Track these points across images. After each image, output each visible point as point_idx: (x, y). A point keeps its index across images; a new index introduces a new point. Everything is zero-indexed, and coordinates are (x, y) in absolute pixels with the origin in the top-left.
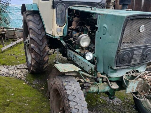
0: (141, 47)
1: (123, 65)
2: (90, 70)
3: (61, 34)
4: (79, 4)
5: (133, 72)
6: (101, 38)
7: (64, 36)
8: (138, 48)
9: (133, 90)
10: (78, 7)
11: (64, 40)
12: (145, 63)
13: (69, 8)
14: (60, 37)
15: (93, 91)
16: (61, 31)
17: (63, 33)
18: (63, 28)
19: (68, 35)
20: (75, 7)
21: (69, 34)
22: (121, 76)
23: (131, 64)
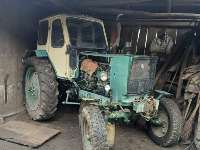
0: (143, 79)
1: (132, 93)
2: (106, 102)
3: (73, 76)
4: (88, 50)
5: (140, 99)
6: (114, 74)
7: (76, 78)
8: (141, 80)
9: (141, 111)
10: (87, 53)
11: (76, 81)
12: (147, 92)
13: (81, 54)
14: (73, 79)
15: (112, 116)
16: (73, 74)
17: (75, 76)
18: (75, 70)
19: (79, 77)
20: (85, 53)
21: (81, 76)
22: (131, 102)
23: (138, 92)
